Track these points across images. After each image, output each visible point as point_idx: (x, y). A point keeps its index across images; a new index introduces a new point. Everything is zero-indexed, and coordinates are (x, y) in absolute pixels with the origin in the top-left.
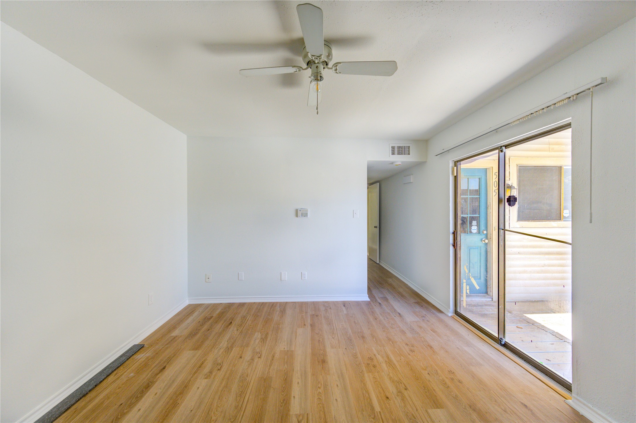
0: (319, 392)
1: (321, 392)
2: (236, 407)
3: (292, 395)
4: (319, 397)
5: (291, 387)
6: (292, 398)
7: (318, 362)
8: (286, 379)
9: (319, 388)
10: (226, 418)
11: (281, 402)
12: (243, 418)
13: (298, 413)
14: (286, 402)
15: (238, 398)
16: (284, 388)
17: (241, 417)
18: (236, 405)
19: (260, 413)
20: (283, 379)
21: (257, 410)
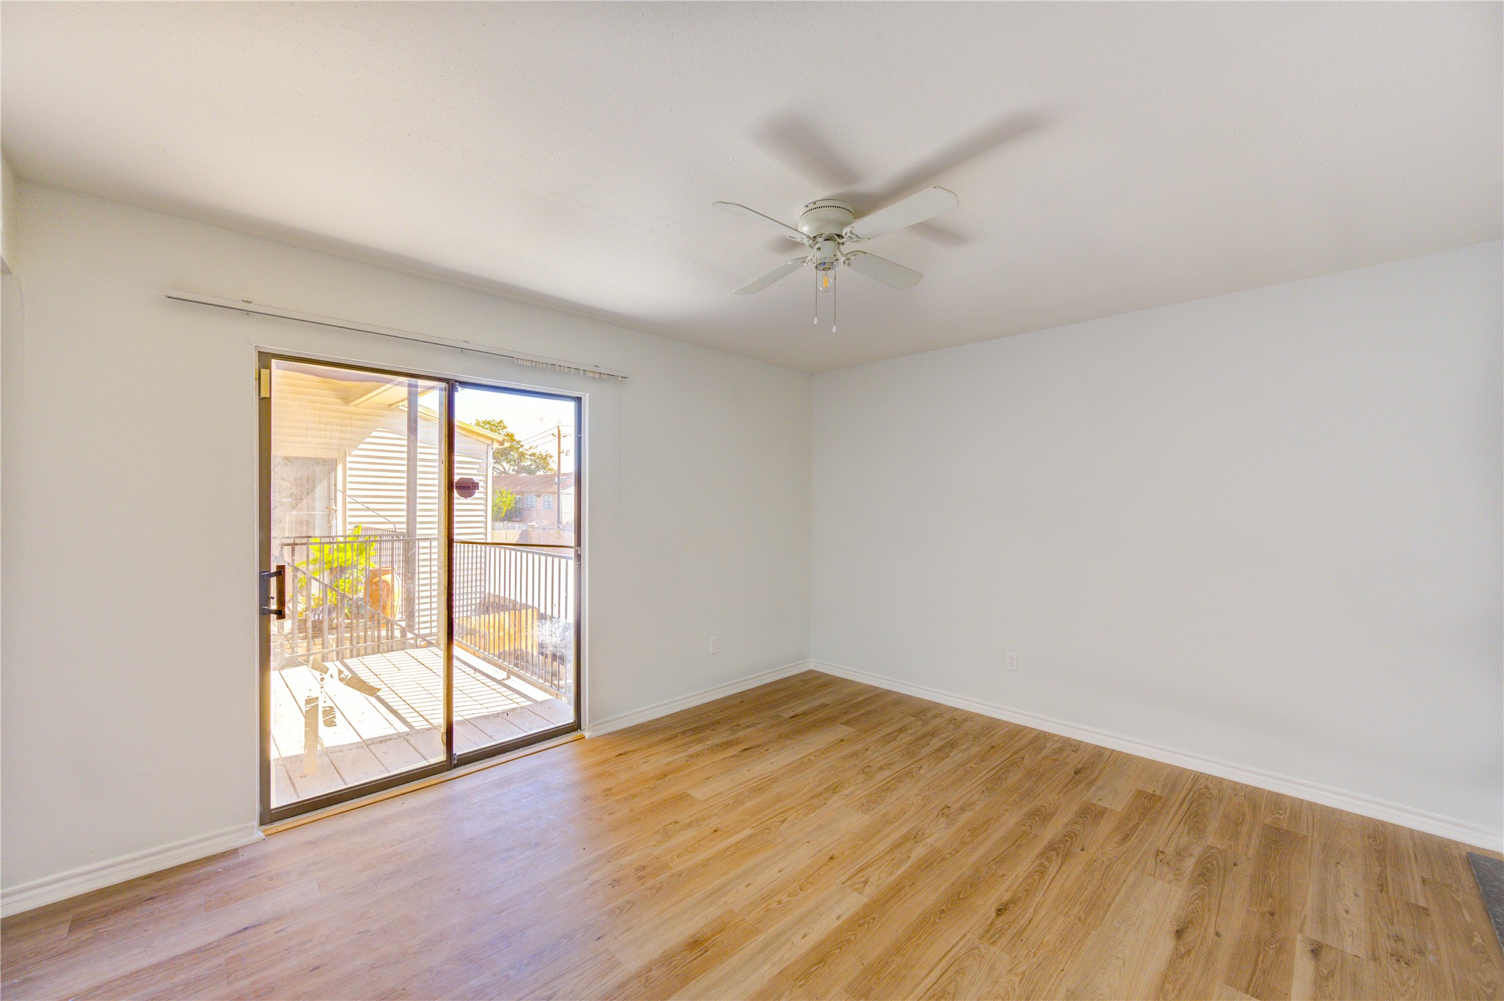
0: (789, 895)
1: (786, 895)
2: (961, 971)
3: (838, 923)
4: (799, 891)
5: (826, 940)
6: (843, 919)
7: (706, 951)
8: (820, 962)
9: (779, 903)
10: (988, 963)
11: (869, 925)
12: (955, 942)
13: (855, 893)
14: (859, 919)
15: (951, 989)
16: (840, 948)
17: (958, 947)
18: (961, 975)
19: (919, 932)
20: (825, 968)
21: (922, 939)
